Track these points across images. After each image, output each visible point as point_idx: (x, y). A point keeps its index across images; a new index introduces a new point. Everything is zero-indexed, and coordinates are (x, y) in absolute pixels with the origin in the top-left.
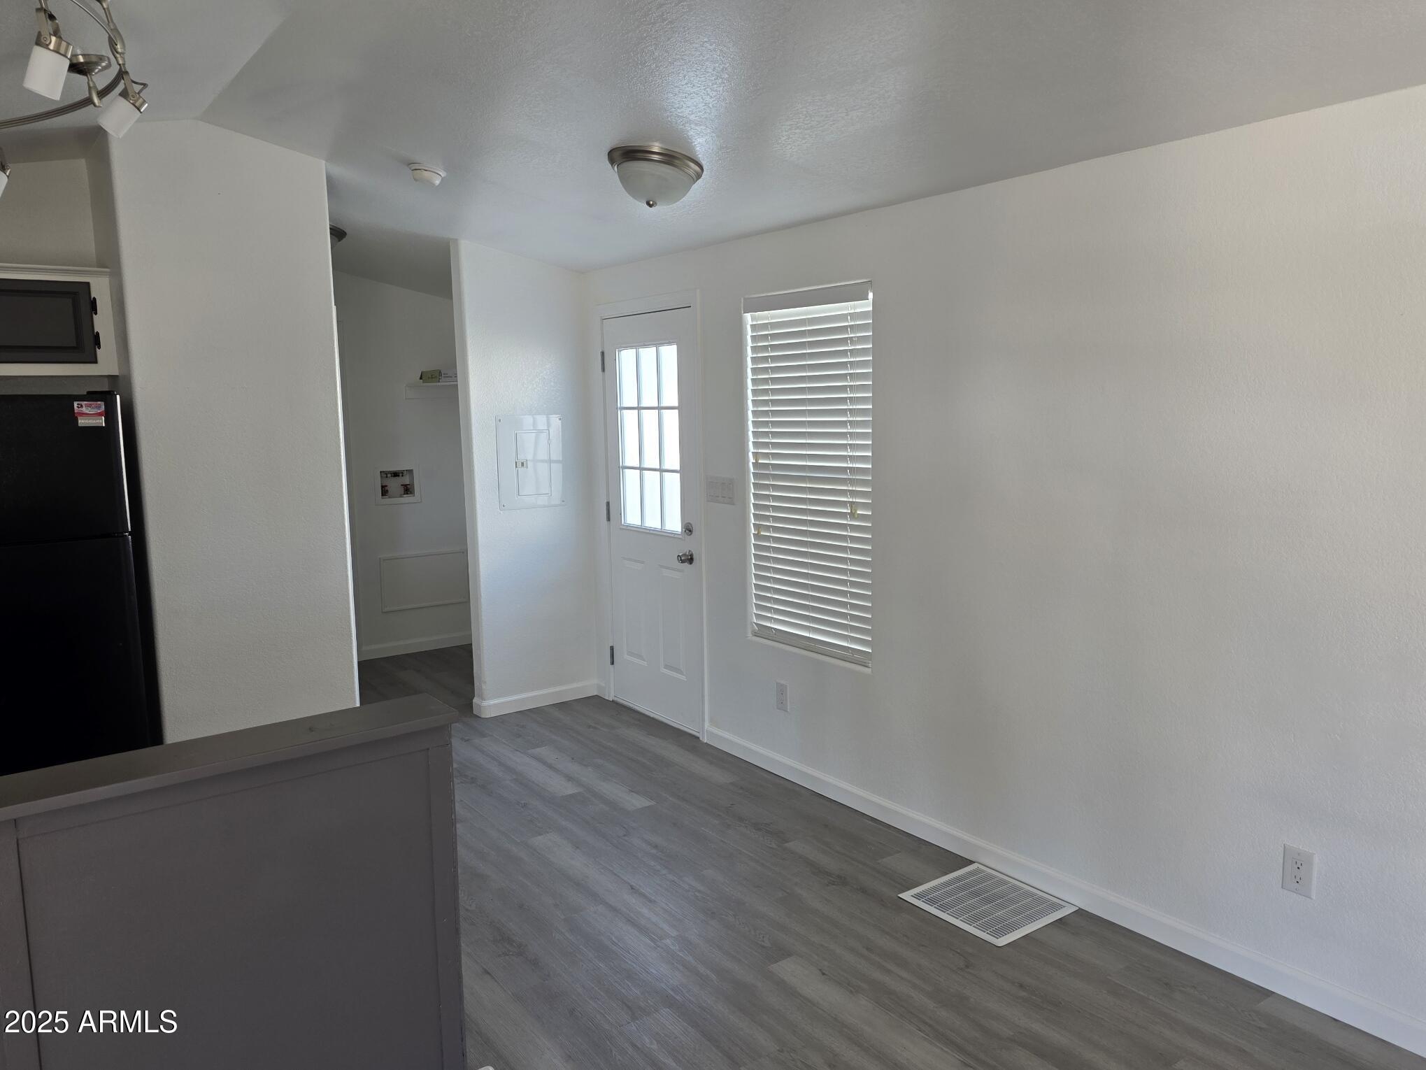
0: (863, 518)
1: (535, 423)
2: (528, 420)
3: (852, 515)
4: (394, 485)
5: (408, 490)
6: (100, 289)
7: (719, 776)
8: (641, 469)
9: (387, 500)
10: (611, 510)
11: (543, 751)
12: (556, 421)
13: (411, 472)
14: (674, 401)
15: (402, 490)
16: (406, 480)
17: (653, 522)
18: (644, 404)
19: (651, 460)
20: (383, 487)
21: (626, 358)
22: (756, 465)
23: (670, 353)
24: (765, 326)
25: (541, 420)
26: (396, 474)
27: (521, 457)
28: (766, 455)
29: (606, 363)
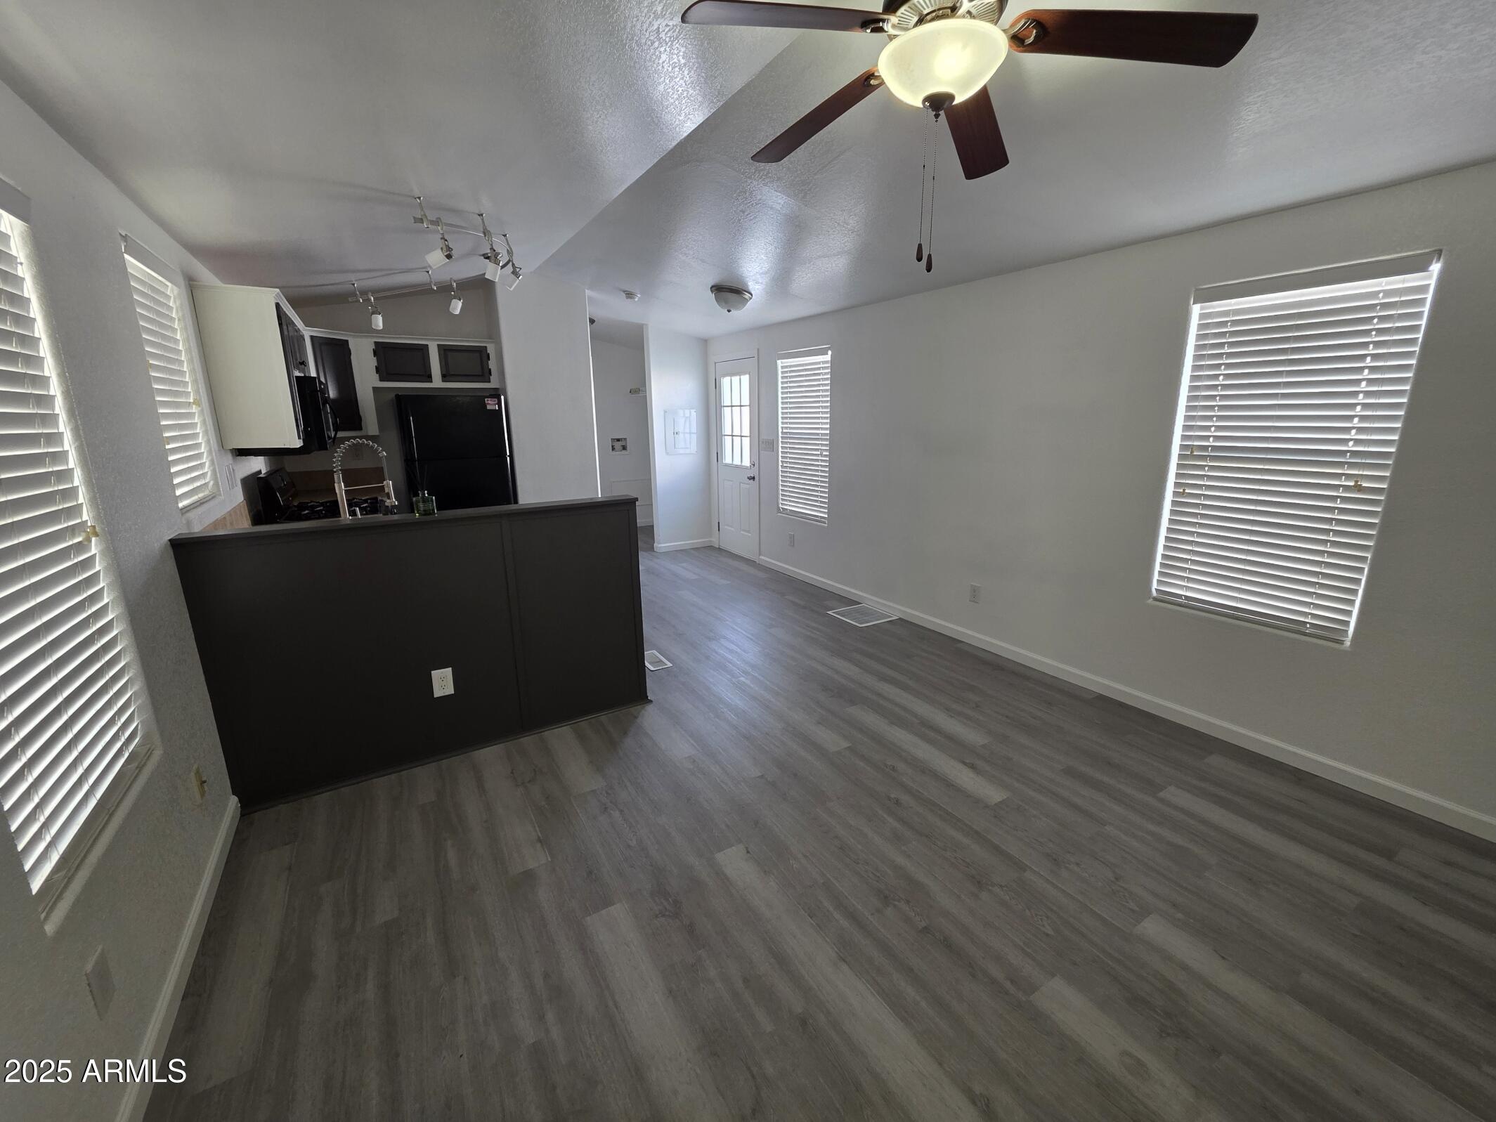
0: (826, 456)
1: (684, 414)
2: (681, 412)
3: (821, 455)
4: (618, 445)
5: (624, 448)
6: (491, 349)
7: (761, 574)
8: (732, 436)
9: (614, 453)
10: (719, 456)
11: (684, 565)
12: (694, 414)
13: (625, 439)
14: (747, 403)
15: (621, 448)
16: (623, 444)
17: (737, 462)
18: (733, 404)
19: (737, 432)
20: (613, 446)
21: (726, 381)
22: (782, 432)
23: (746, 379)
24: (786, 367)
25: (687, 412)
26: (618, 440)
27: (676, 430)
28: (786, 428)
29: (717, 385)
